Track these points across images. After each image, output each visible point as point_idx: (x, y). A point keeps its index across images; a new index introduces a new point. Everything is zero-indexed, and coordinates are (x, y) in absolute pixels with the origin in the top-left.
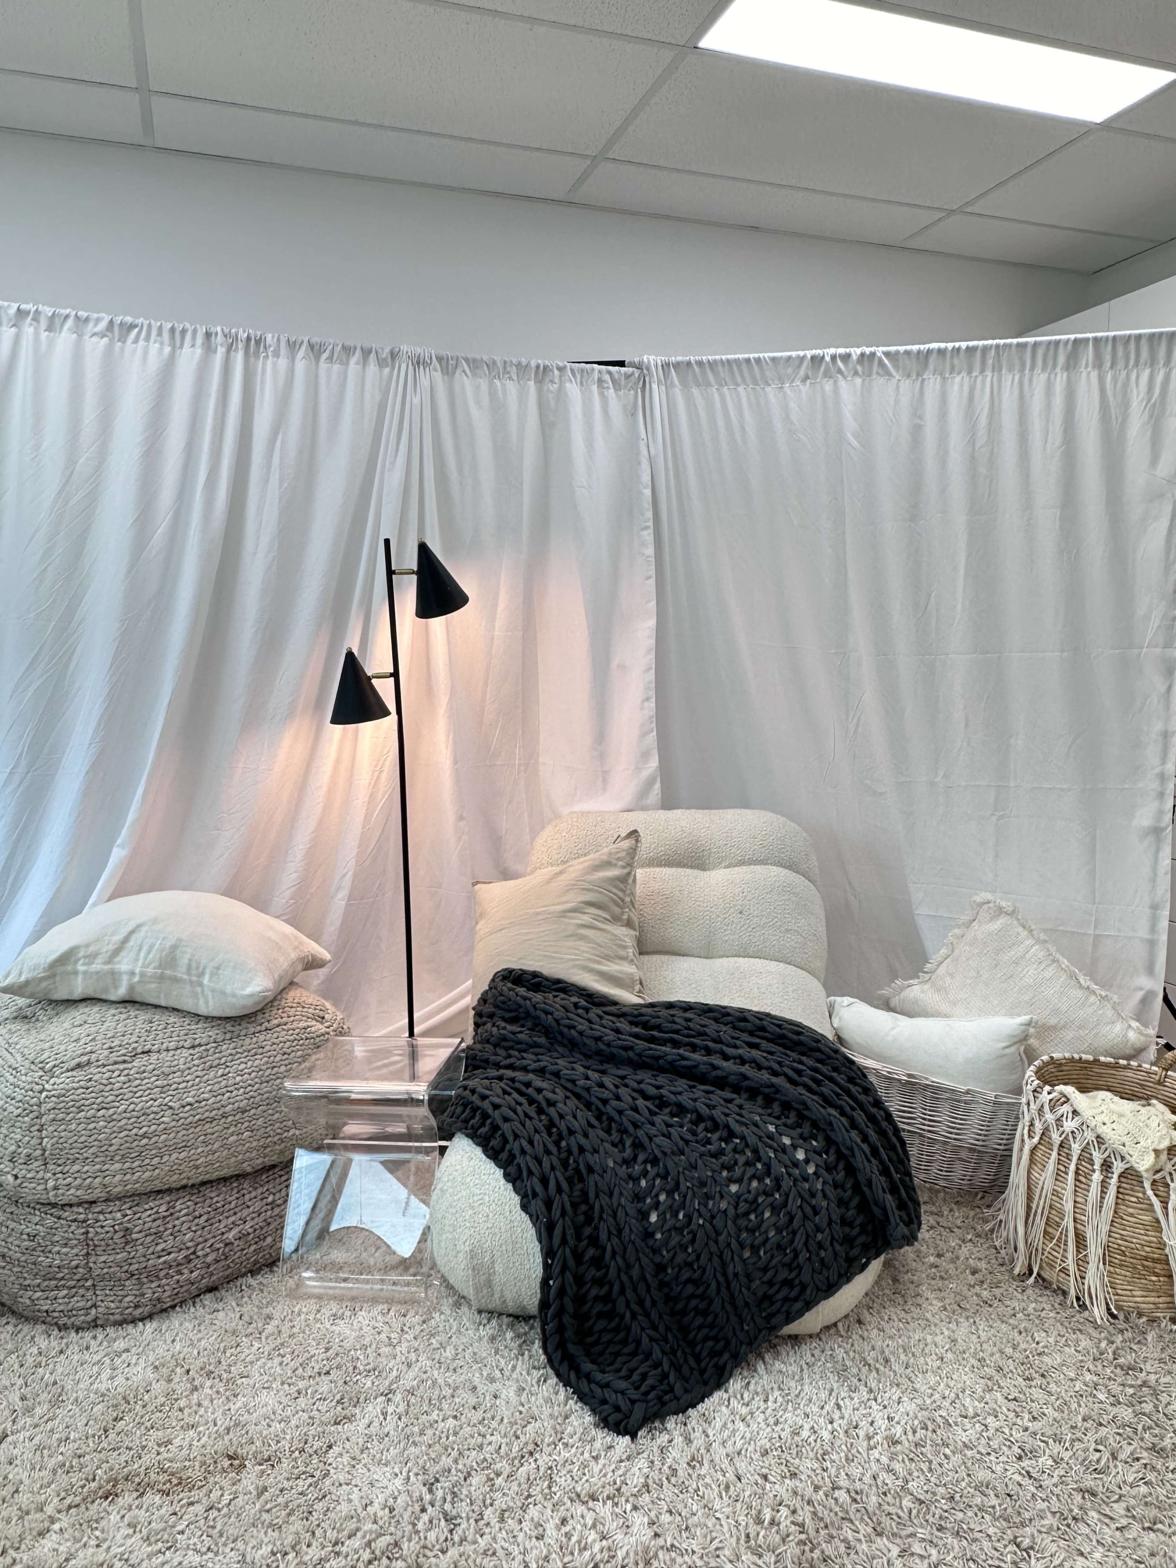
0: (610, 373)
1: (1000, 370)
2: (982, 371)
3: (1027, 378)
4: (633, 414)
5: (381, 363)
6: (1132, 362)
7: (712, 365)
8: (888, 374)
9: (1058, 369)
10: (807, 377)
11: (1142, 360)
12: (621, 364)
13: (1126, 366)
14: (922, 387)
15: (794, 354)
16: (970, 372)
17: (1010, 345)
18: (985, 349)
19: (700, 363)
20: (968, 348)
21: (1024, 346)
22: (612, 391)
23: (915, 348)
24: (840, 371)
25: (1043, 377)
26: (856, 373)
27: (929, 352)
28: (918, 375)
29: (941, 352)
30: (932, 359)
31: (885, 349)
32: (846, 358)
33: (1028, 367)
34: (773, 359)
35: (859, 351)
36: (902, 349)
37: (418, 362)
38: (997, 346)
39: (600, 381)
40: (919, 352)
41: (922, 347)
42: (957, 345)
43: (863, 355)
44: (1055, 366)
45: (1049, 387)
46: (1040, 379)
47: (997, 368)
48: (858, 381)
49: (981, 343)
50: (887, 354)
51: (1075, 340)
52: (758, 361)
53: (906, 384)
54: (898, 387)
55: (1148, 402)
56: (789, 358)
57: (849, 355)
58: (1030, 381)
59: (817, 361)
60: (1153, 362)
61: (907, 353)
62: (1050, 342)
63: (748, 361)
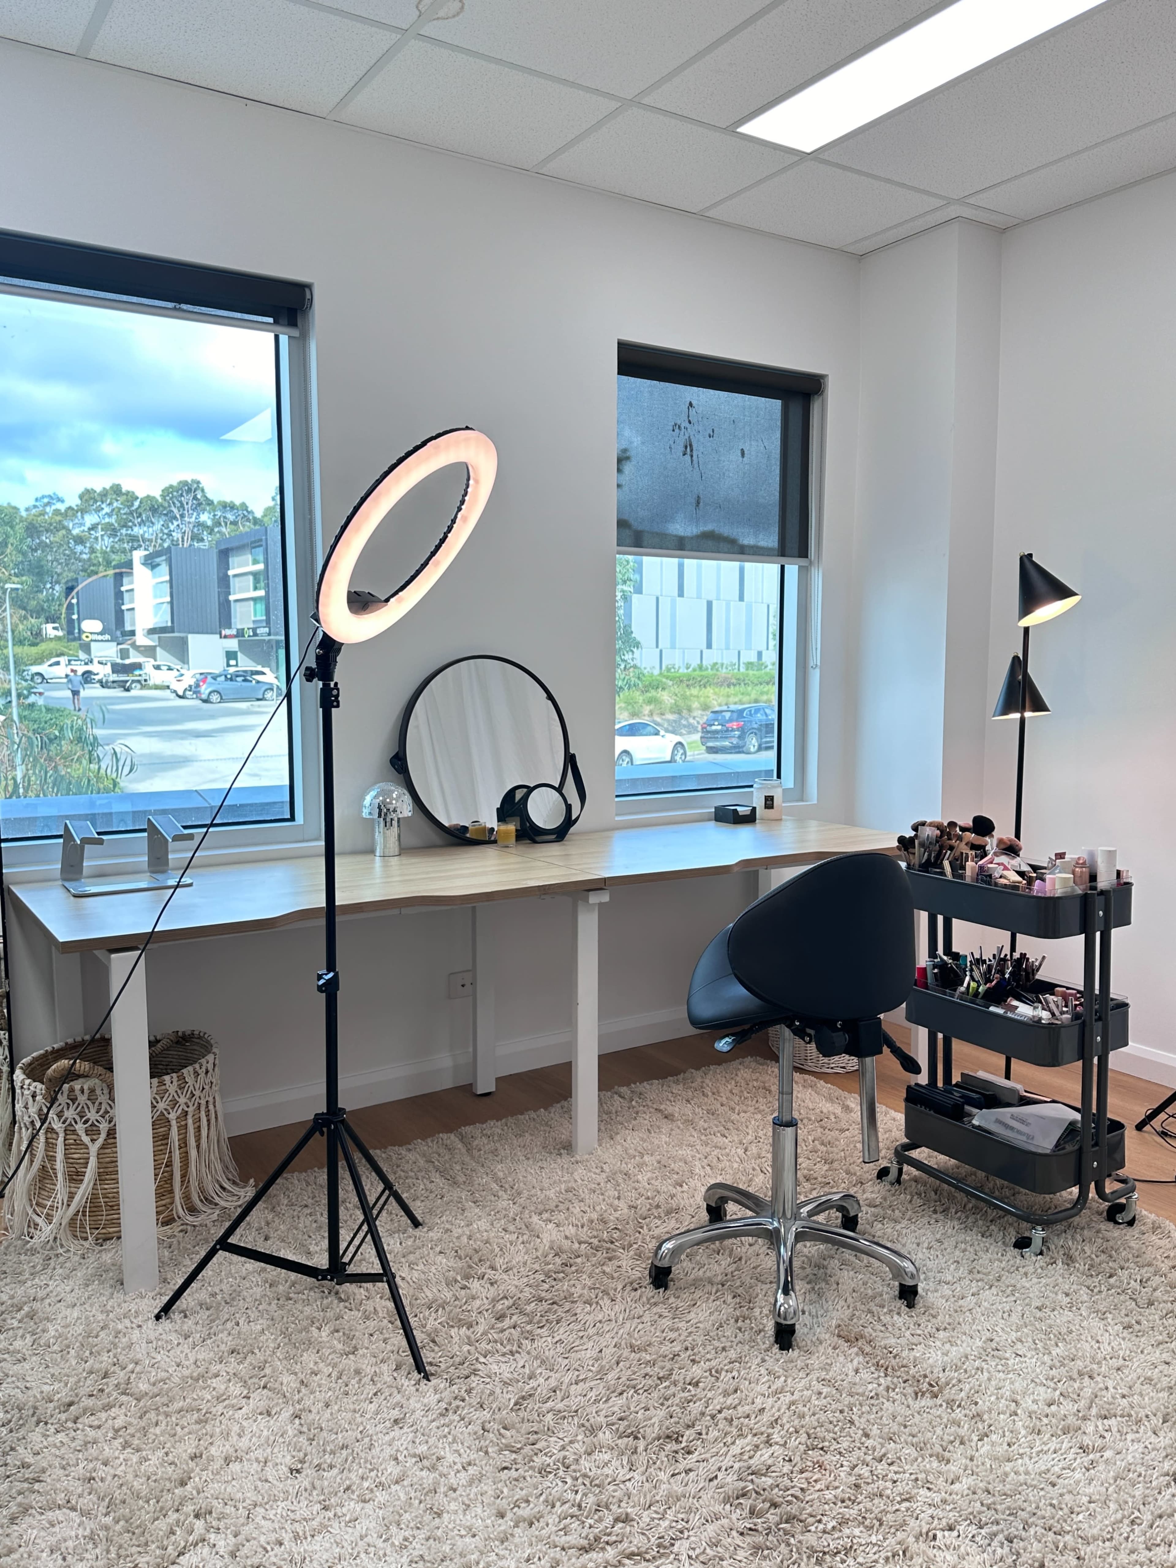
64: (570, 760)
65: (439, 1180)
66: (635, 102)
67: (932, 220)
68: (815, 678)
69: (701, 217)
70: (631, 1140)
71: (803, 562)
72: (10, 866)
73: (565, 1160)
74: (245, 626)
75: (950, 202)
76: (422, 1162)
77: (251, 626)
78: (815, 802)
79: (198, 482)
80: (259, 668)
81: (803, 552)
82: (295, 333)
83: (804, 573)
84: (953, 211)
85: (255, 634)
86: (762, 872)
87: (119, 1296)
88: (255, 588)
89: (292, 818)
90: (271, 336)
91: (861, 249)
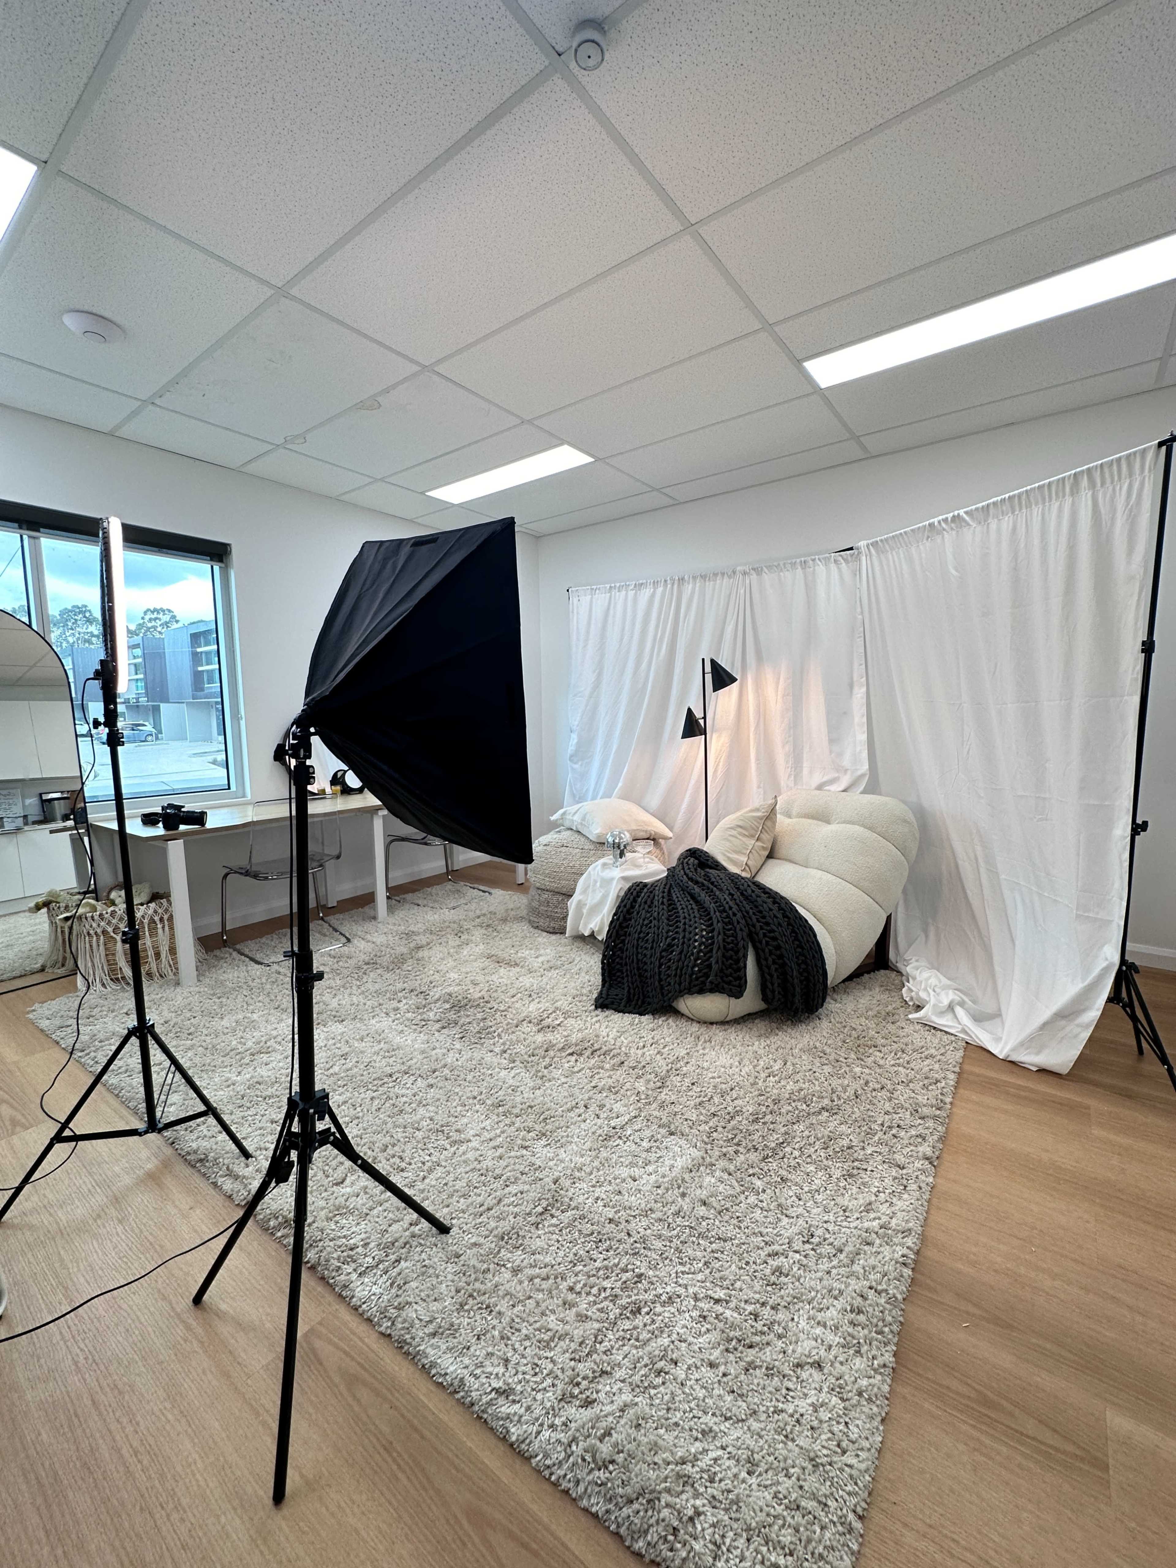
0: (841, 556)
1: (1031, 507)
2: (1021, 509)
3: (1047, 508)
4: (856, 575)
5: (730, 577)
6: (1116, 478)
7: (886, 540)
8: (968, 524)
9: (1067, 497)
10: (928, 537)
11: (1123, 476)
12: (851, 549)
13: (1112, 482)
14: (988, 528)
15: (921, 525)
16: (1013, 512)
17: (1034, 488)
18: (1019, 496)
19: (881, 540)
20: (1009, 497)
21: (1043, 486)
22: (844, 564)
23: (980, 505)
24: (944, 529)
25: (1058, 504)
26: (952, 529)
27: (988, 505)
28: (985, 521)
29: (994, 503)
30: (992, 510)
31: (965, 510)
32: (946, 520)
33: (1047, 500)
34: (912, 530)
35: (951, 515)
36: (973, 507)
37: (745, 573)
38: (1026, 491)
39: (835, 561)
40: (983, 507)
41: (984, 504)
42: (1003, 497)
43: (954, 516)
44: (1064, 496)
45: (1060, 510)
46: (1055, 505)
47: (1029, 505)
48: (954, 532)
49: (1016, 492)
50: (966, 513)
51: (1075, 474)
52: (905, 532)
53: (979, 529)
54: (974, 532)
55: (1128, 505)
56: (919, 528)
57: (947, 518)
58: (1049, 509)
59: (931, 525)
60: (1131, 474)
61: (977, 509)
62: (1059, 480)
63: (901, 534)
66: (381, 480)
70: (401, 914)
73: (373, 922)
74: (131, 697)
77: (134, 696)
79: (86, 606)
80: (141, 722)
82: (222, 565)
85: (138, 702)
87: (178, 990)
88: (136, 674)
89: (229, 788)
90: (209, 566)
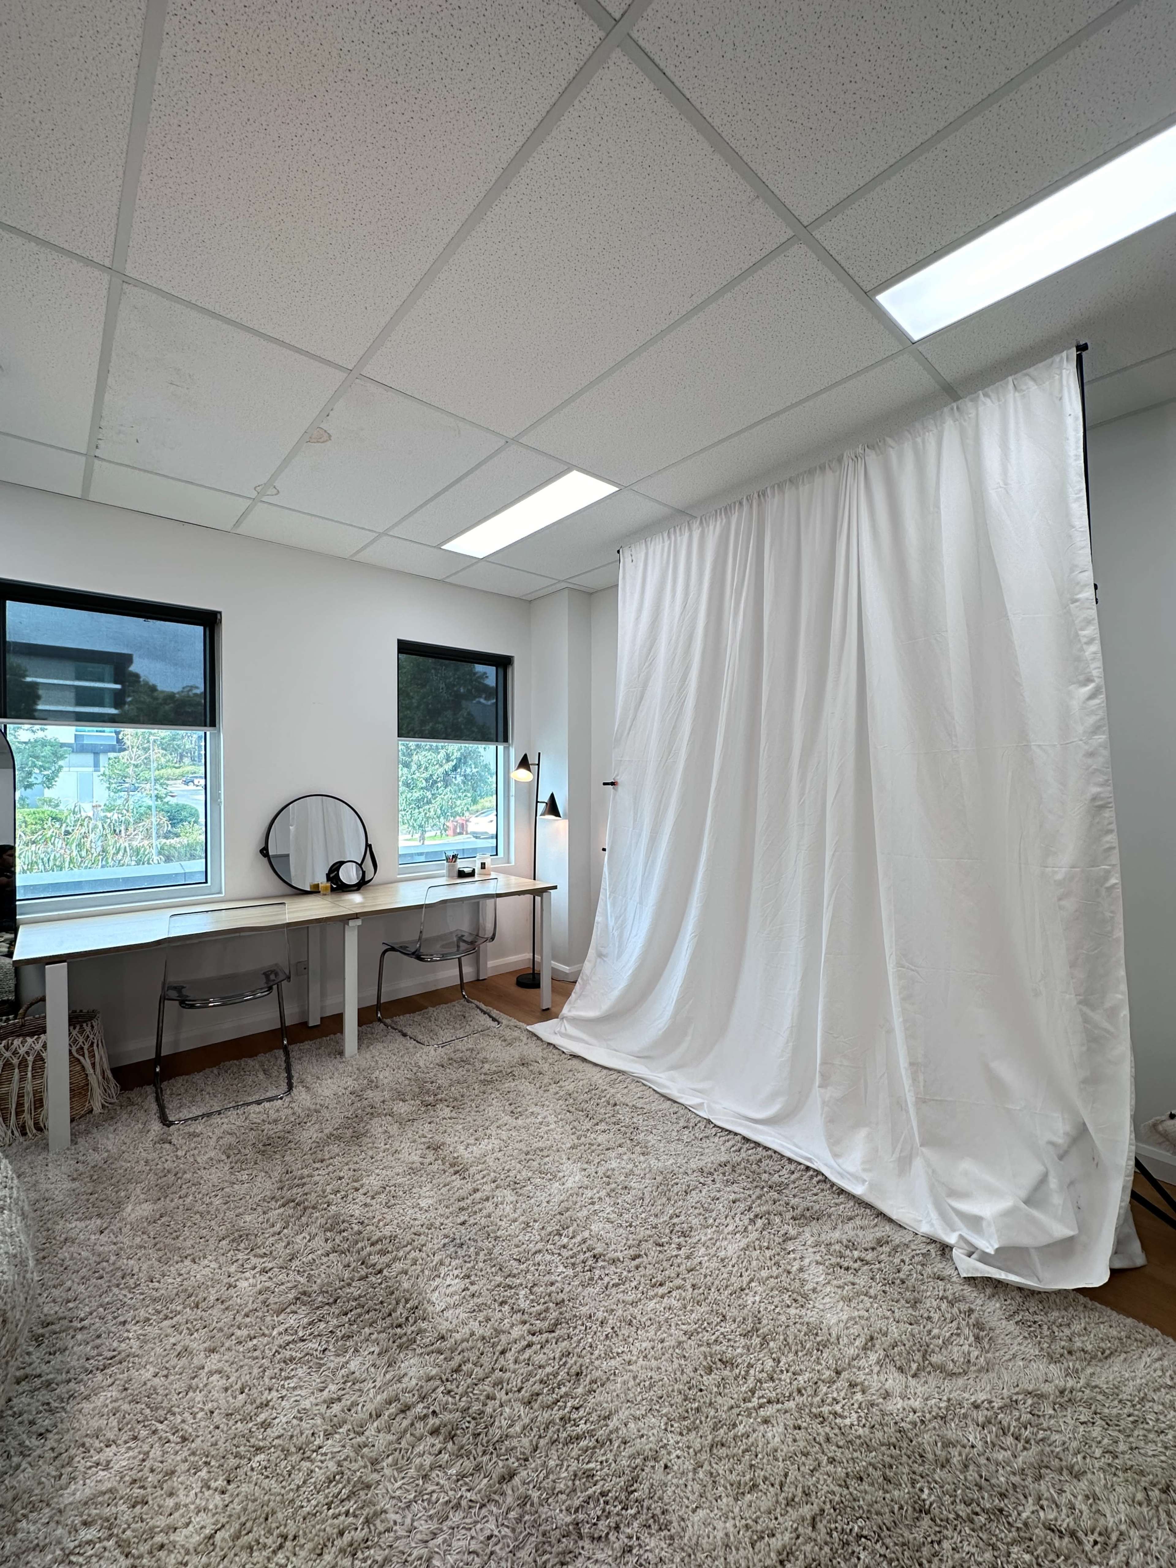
64: (368, 846)
65: (261, 1076)
66: (385, 533)
67: (551, 590)
68: (512, 800)
69: (443, 582)
71: (506, 744)
72: (21, 914)
73: (337, 1060)
75: (559, 581)
76: (257, 1066)
78: (513, 864)
81: (506, 740)
83: (506, 749)
84: (564, 585)
86: (481, 901)
89: (206, 882)
91: (529, 598)
